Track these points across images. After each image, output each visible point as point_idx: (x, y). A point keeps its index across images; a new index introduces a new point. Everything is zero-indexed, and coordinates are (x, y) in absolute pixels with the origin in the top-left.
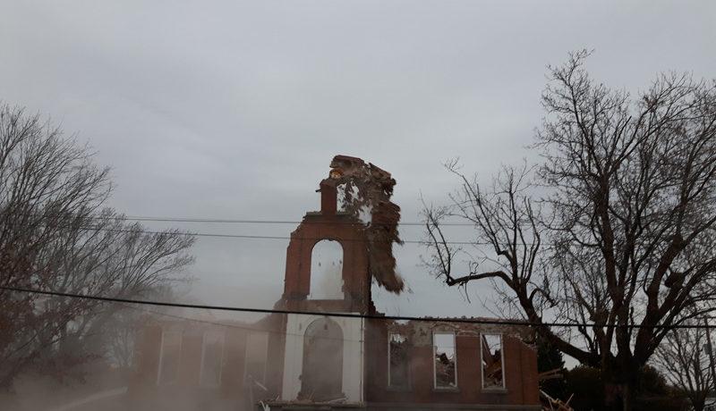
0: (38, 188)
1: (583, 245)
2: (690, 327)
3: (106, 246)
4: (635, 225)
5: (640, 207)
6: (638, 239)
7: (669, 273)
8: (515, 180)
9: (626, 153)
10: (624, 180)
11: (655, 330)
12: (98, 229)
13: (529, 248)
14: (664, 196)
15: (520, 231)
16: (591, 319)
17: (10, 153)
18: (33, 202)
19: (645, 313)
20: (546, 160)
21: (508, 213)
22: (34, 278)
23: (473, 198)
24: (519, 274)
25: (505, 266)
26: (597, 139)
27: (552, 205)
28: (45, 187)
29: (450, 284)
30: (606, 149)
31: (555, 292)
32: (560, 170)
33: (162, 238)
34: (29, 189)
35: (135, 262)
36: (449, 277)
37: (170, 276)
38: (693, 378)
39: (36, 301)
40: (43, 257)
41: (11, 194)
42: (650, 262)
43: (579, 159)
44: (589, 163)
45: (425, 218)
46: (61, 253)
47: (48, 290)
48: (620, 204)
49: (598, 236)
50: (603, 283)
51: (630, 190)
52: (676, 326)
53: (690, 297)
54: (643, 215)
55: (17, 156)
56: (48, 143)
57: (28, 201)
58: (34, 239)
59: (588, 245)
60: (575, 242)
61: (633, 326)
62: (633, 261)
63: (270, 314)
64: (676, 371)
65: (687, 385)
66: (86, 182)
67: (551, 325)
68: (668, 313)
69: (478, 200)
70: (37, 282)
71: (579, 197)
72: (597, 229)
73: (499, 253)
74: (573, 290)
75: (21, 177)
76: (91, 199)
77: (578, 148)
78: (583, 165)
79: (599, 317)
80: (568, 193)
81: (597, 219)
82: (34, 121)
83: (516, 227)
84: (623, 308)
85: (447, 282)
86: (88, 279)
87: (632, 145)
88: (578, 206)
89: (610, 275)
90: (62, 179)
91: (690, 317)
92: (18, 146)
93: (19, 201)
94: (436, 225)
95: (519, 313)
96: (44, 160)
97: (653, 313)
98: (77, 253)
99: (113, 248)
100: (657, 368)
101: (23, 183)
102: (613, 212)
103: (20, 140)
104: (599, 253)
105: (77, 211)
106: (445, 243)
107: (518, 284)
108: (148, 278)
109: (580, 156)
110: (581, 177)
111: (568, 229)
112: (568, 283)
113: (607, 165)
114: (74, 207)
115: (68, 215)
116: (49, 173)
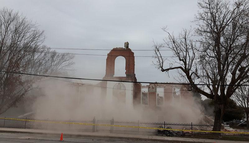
0: (20, 38)
1: (210, 57)
2: (246, 85)
3: (45, 58)
4: (229, 50)
5: (231, 43)
6: (230, 55)
7: (240, 67)
8: (187, 34)
9: (227, 24)
10: (226, 34)
11: (234, 86)
12: (42, 52)
13: (191, 58)
14: (240, 39)
15: (188, 52)
16: (211, 83)
17: (10, 25)
18: (18, 43)
19: (231, 81)
20: (198, 26)
21: (184, 46)
22: (21, 69)
23: (172, 41)
24: (187, 67)
25: (182, 65)
26: (217, 18)
27: (200, 43)
28: (22, 38)
29: (163, 71)
30: (220, 22)
31: (200, 73)
32: (203, 30)
33: (63, 55)
34: (17, 38)
35: (55, 64)
36: (162, 69)
37: (66, 68)
38: (246, 103)
39: (22, 77)
40: (23, 62)
41: (11, 40)
42: (234, 63)
43: (210, 26)
44: (214, 27)
45: (154, 48)
46: (29, 60)
47: (26, 73)
48: (224, 42)
49: (215, 54)
50: (216, 70)
51: (228, 37)
52: (242, 85)
53: (247, 75)
54: (232, 46)
55: (12, 27)
56: (22, 22)
57: (17, 43)
58: (20, 56)
59: (212, 57)
60: (208, 56)
61: (226, 85)
62: (228, 63)
63: (101, 81)
64: (240, 101)
65: (244, 106)
66: (36, 36)
67: (198, 85)
68: (239, 81)
69: (174, 42)
70: (22, 70)
71: (210, 40)
72: (215, 51)
73: (180, 60)
74: (206, 73)
75: (14, 34)
76: (38, 42)
77: (210, 22)
78: (212, 28)
79: (214, 82)
80: (206, 38)
81: (216, 48)
82: (17, 14)
83: (187, 51)
84: (223, 79)
85: (162, 70)
86: (39, 70)
87: (230, 21)
88: (209, 43)
89: (219, 67)
90: (28, 35)
91: (247, 82)
92: (12, 23)
93: (14, 42)
94: (158, 51)
95: (187, 81)
96: (21, 28)
97: (234, 81)
98: (35, 61)
99: (47, 59)
100: (234, 100)
101: (15, 36)
102: (221, 45)
103: (12, 21)
104: (216, 60)
105: (34, 46)
106: (161, 57)
107: (187, 71)
108: (60, 69)
109: (211, 25)
110: (211, 32)
111: (205, 51)
112: (204, 70)
113: (220, 28)
114: (33, 45)
115: (31, 47)
116: (23, 33)
